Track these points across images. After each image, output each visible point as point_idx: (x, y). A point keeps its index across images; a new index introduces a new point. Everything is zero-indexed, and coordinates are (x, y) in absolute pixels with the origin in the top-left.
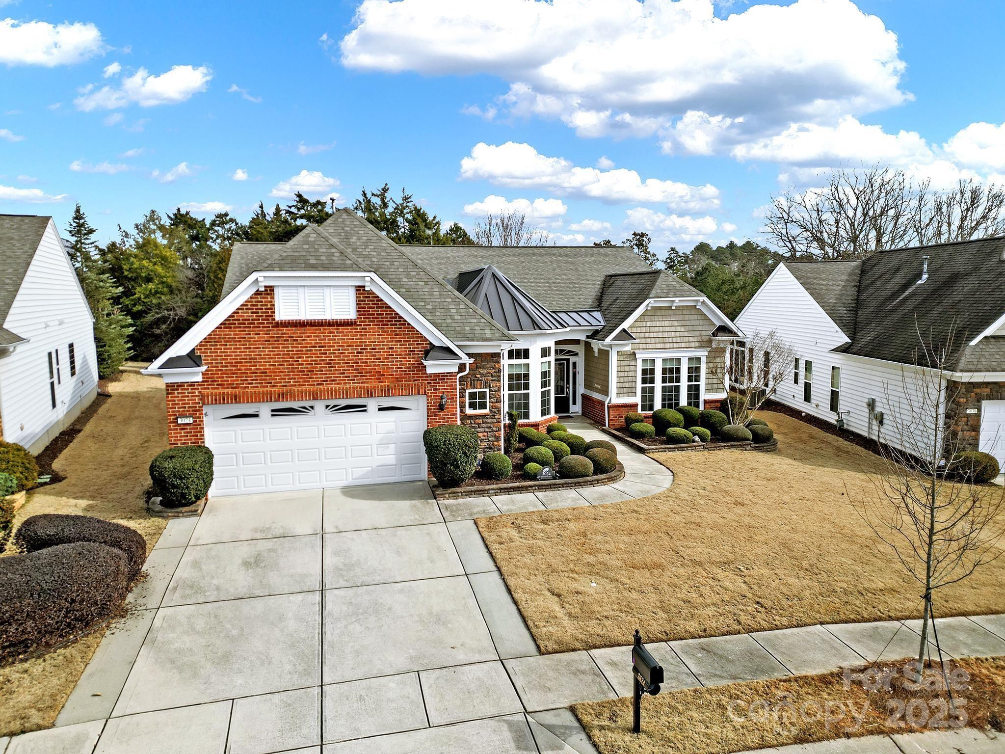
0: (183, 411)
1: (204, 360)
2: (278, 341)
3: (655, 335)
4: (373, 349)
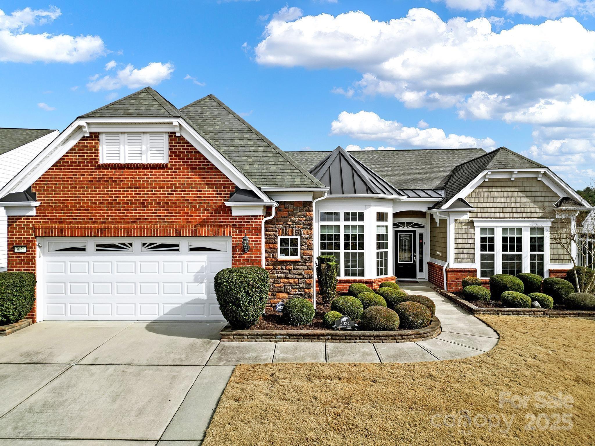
0: (19, 241)
1: (38, 197)
2: (100, 181)
3: (494, 205)
4: (182, 191)
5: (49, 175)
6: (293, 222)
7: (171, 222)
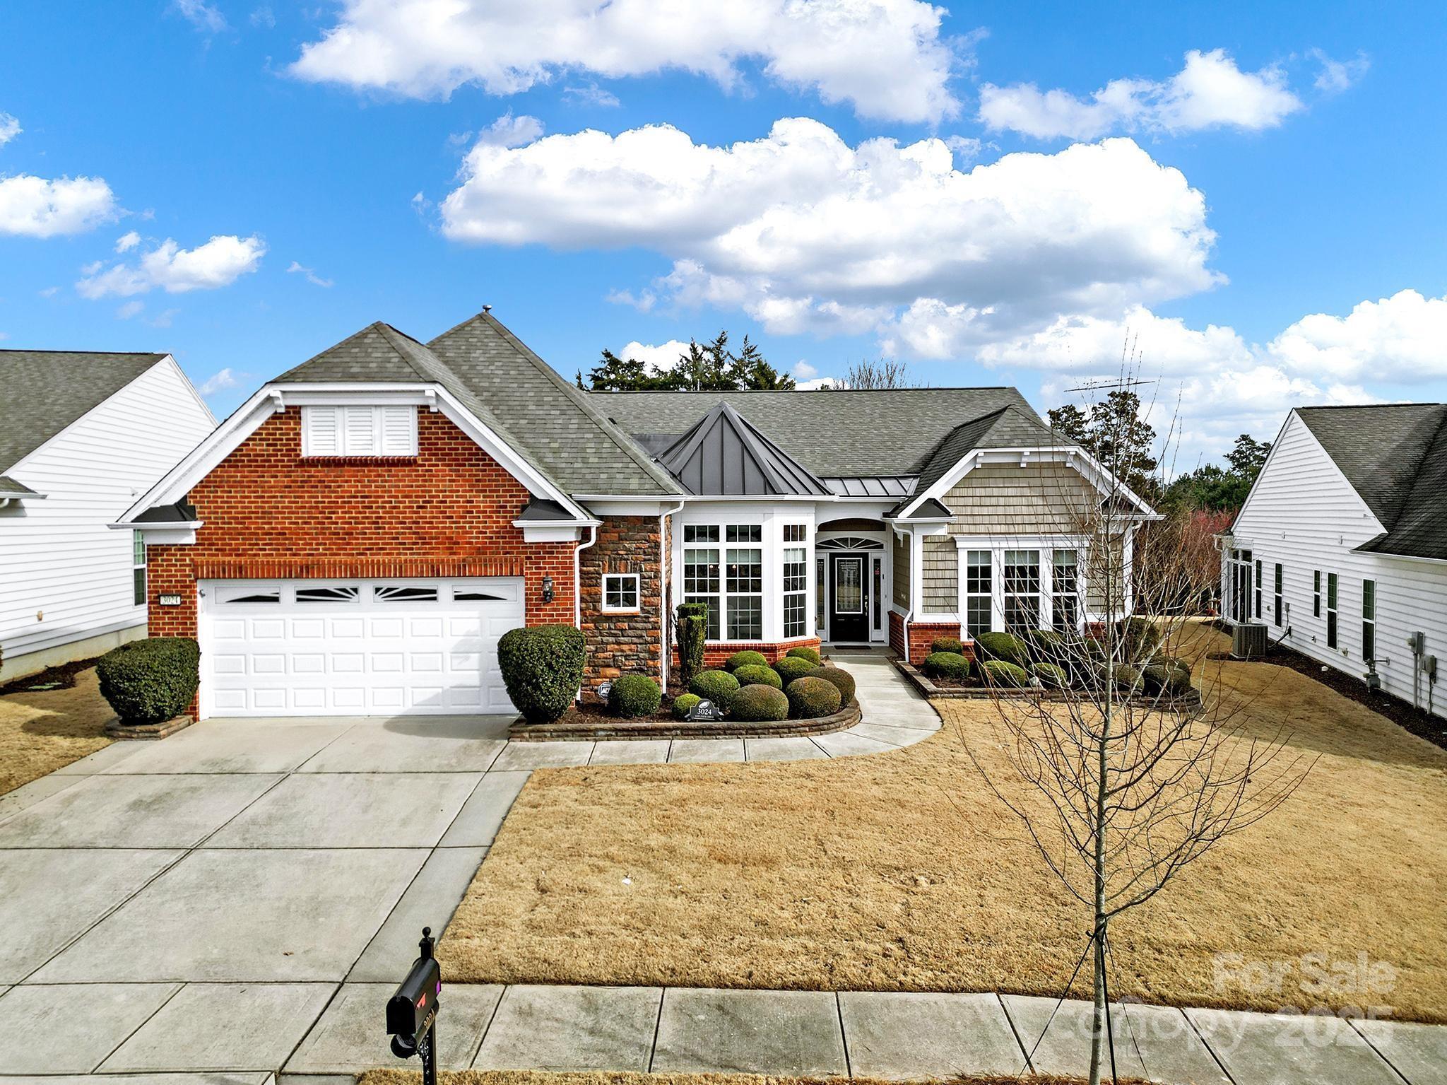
0: (168, 587)
1: (199, 513)
2: (303, 487)
3: (991, 510)
4: (442, 502)
5: (218, 477)
6: (628, 550)
7: (424, 554)
